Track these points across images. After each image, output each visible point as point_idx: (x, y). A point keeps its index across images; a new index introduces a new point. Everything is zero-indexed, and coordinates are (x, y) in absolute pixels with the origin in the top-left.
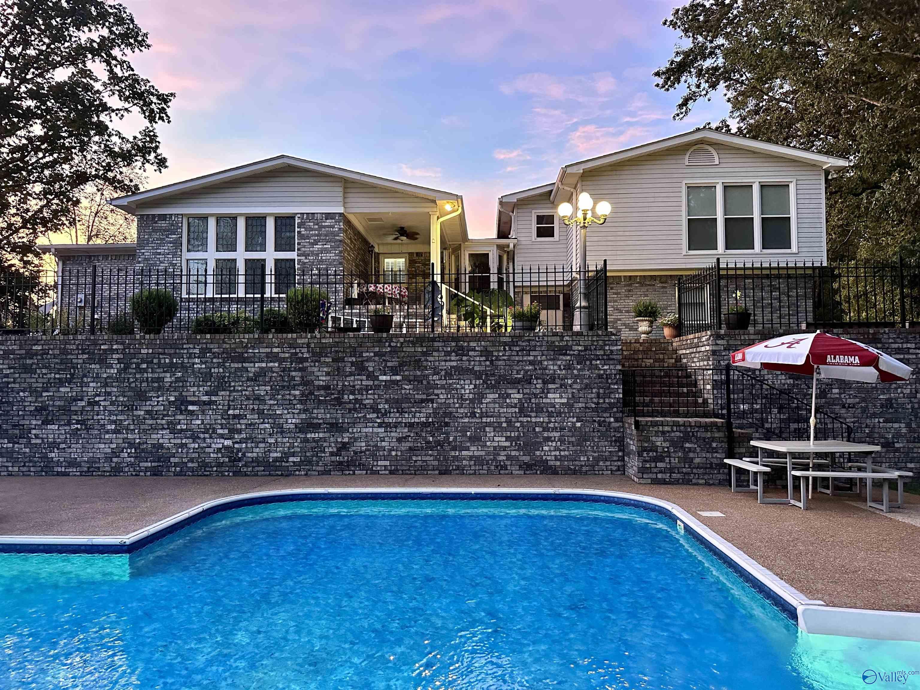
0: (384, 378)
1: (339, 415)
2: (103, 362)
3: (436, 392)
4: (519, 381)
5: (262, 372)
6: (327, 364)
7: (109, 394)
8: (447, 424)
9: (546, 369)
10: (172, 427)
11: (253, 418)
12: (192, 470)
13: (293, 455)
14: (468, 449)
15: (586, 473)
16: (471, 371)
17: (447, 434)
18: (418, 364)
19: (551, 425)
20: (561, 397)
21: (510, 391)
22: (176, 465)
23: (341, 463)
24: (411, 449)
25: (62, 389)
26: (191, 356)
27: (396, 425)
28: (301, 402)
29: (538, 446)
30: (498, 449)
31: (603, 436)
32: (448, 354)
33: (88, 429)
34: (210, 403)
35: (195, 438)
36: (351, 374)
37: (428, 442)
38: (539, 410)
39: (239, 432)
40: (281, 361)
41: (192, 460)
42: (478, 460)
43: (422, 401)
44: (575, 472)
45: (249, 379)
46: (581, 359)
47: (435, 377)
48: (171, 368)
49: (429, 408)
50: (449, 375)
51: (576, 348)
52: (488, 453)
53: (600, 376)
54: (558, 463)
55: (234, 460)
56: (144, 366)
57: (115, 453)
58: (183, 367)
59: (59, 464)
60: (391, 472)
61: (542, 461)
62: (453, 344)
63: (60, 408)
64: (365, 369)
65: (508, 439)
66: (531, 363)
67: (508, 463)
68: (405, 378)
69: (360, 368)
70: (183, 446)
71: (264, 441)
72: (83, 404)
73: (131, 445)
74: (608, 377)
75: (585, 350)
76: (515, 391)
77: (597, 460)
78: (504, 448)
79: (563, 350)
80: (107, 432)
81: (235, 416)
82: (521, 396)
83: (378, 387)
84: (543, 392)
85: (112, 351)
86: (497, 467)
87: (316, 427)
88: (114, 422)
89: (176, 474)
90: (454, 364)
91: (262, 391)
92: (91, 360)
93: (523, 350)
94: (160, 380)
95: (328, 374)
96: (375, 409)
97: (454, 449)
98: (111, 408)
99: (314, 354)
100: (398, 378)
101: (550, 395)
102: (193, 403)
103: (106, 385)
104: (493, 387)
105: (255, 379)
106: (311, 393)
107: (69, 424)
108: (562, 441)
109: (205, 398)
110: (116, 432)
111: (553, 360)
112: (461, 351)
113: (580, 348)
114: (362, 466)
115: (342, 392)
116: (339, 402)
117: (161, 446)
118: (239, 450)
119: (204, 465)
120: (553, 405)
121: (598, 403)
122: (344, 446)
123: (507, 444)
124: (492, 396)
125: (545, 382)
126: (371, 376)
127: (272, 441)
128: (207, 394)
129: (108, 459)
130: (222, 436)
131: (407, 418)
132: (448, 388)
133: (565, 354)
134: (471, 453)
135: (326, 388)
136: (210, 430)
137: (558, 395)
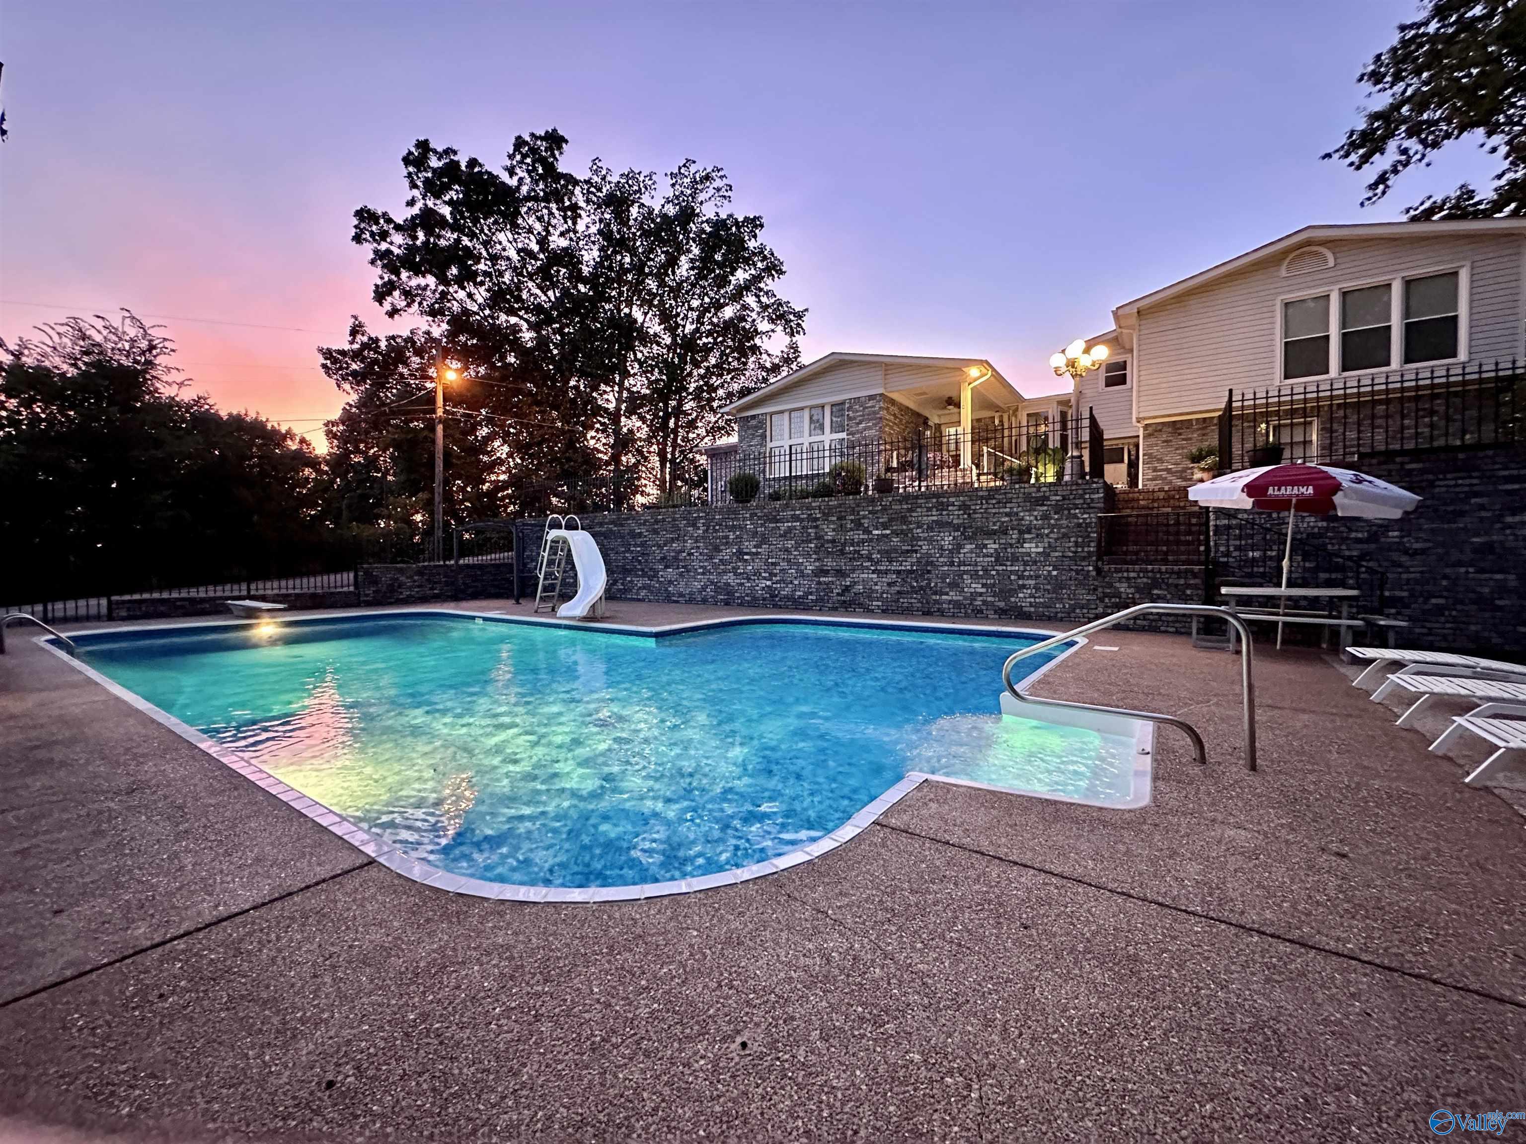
0: (876, 532)
1: (843, 564)
2: (694, 526)
3: (920, 543)
4: (994, 532)
5: (789, 530)
6: (833, 522)
7: (699, 547)
8: (929, 572)
9: (1022, 519)
10: (734, 571)
11: (784, 564)
12: (748, 602)
13: (811, 593)
14: (947, 594)
15: (1061, 620)
16: (950, 524)
17: (929, 580)
18: (904, 520)
19: (1027, 573)
20: (1037, 547)
21: (986, 542)
22: (738, 598)
23: (845, 602)
24: (899, 592)
25: (674, 545)
26: (744, 519)
27: (886, 572)
28: (815, 553)
29: (1014, 592)
30: (975, 595)
31: (1080, 584)
32: (929, 509)
33: (688, 571)
34: (757, 553)
35: (749, 579)
36: (851, 530)
37: (913, 587)
38: (1015, 559)
39: (776, 575)
40: (802, 520)
41: (747, 595)
42: (957, 604)
43: (908, 551)
44: (1049, 618)
45: (781, 536)
46: (1058, 509)
47: (919, 531)
48: (733, 528)
49: (914, 558)
50: (930, 528)
51: (1054, 498)
52: (965, 598)
53: (1079, 525)
54: (1032, 609)
55: (773, 596)
56: (718, 527)
58: (741, 528)
59: (674, 595)
60: (884, 611)
61: (1017, 607)
62: (934, 500)
63: (673, 557)
64: (861, 525)
65: (984, 585)
66: (1007, 515)
67: (984, 608)
68: (894, 532)
69: (858, 524)
70: (742, 584)
71: (791, 582)
72: (685, 554)
73: (712, 583)
74: (1088, 525)
75: (1064, 499)
76: (991, 541)
77: (1073, 608)
78: (981, 594)
79: (1041, 501)
80: (699, 574)
81: (772, 564)
82: (997, 546)
83: (871, 540)
84: (1019, 542)
85: (700, 518)
86: (973, 610)
87: (826, 573)
88: (701, 567)
89: (739, 605)
90: (935, 518)
91: (790, 544)
92: (688, 525)
93: (999, 503)
94: (727, 537)
95: (834, 530)
96: (870, 559)
97: (935, 593)
98: (700, 557)
99: (824, 514)
100: (888, 532)
101: (1026, 545)
102: (747, 554)
103: (697, 541)
104: (970, 538)
105: (784, 536)
106: (822, 546)
107: (678, 568)
108: (1037, 589)
109: (754, 550)
110: (703, 574)
111: (1029, 511)
112: (942, 507)
113: (1058, 498)
114: (860, 605)
115: (844, 545)
116: (842, 552)
117: (728, 584)
118: (776, 589)
119: (755, 599)
120: (1029, 554)
121: (1076, 552)
122: (847, 589)
123: (984, 590)
124: (969, 546)
125: (1021, 532)
126: (867, 531)
127: (796, 582)
128: (755, 547)
130: (765, 578)
131: (895, 566)
132: (930, 540)
133: (1043, 505)
134: (949, 598)
135: (833, 541)
136: (757, 573)
137: (1034, 545)
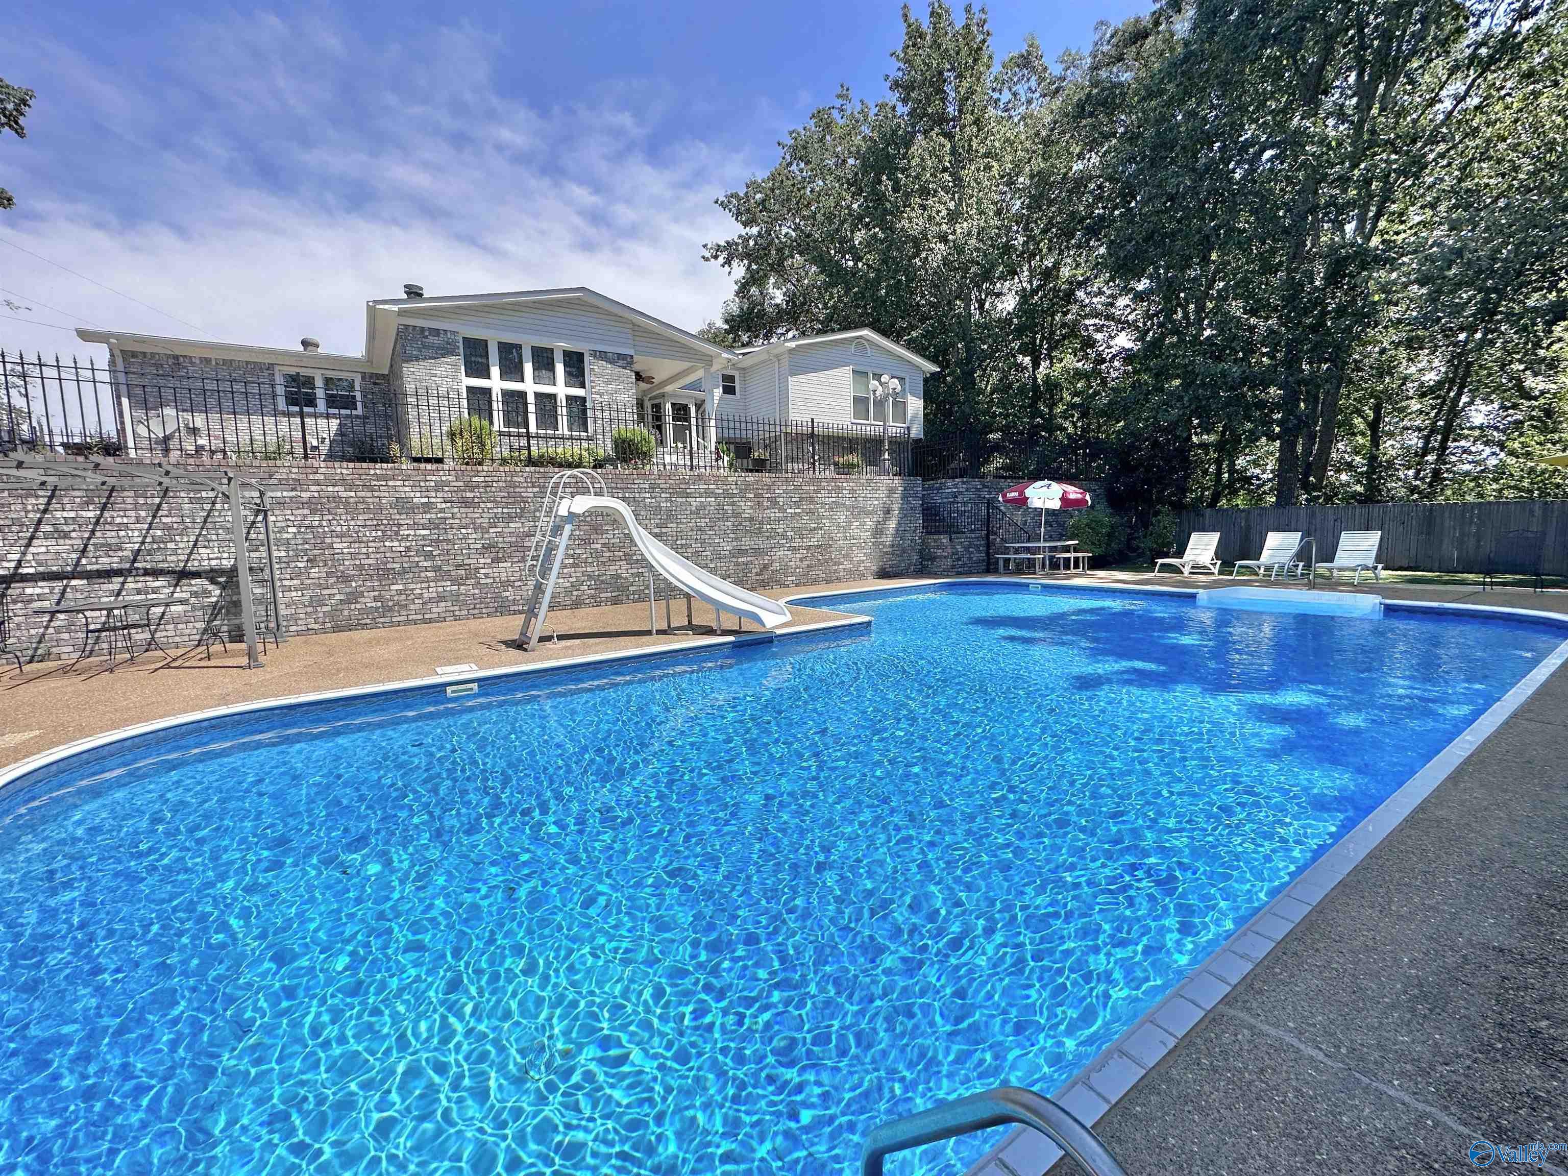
0: (790, 511)
3: (823, 521)
5: (702, 506)
8: (830, 546)
14: (842, 564)
17: (831, 553)
25: (512, 525)
27: (799, 548)
28: (733, 532)
30: (860, 562)
31: (913, 549)
43: (815, 528)
45: (692, 512)
49: (819, 534)
50: (831, 508)
51: (900, 489)
52: (854, 566)
57: (575, 587)
63: (511, 544)
68: (803, 511)
74: (916, 508)
77: (910, 564)
78: (863, 562)
83: (785, 518)
89: (633, 601)
91: (703, 523)
95: (751, 507)
97: (835, 564)
100: (800, 511)
104: (856, 517)
105: (697, 512)
106: (740, 524)
107: (523, 560)
111: (889, 497)
114: (778, 582)
115: (761, 523)
116: (760, 531)
124: (856, 524)
129: (568, 593)
131: (806, 542)
133: (895, 493)
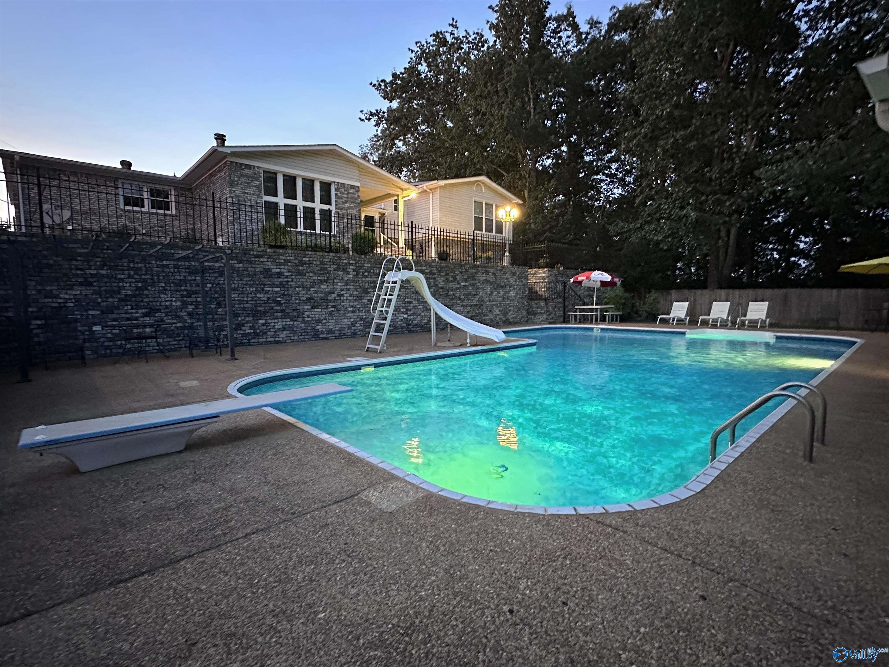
0: (463, 284)
2: (345, 270)
3: (479, 290)
6: (443, 276)
7: (348, 290)
11: (415, 303)
19: (511, 305)
20: (514, 293)
21: (500, 291)
25: (322, 286)
31: (523, 308)
36: (452, 281)
39: (410, 310)
43: (475, 295)
46: (519, 278)
47: (479, 284)
49: (477, 298)
50: (483, 283)
55: (409, 325)
56: (366, 274)
57: (353, 324)
63: (321, 299)
66: (506, 279)
69: (455, 279)
72: (335, 295)
74: (525, 285)
79: (514, 274)
80: (349, 312)
90: (485, 278)
92: (338, 269)
93: (504, 273)
95: (443, 281)
98: (351, 298)
101: (511, 292)
103: (347, 285)
107: (327, 308)
111: (512, 278)
113: (519, 273)
118: (410, 320)
121: (522, 296)
125: (509, 287)
129: (350, 328)
132: (483, 289)
133: (515, 276)
